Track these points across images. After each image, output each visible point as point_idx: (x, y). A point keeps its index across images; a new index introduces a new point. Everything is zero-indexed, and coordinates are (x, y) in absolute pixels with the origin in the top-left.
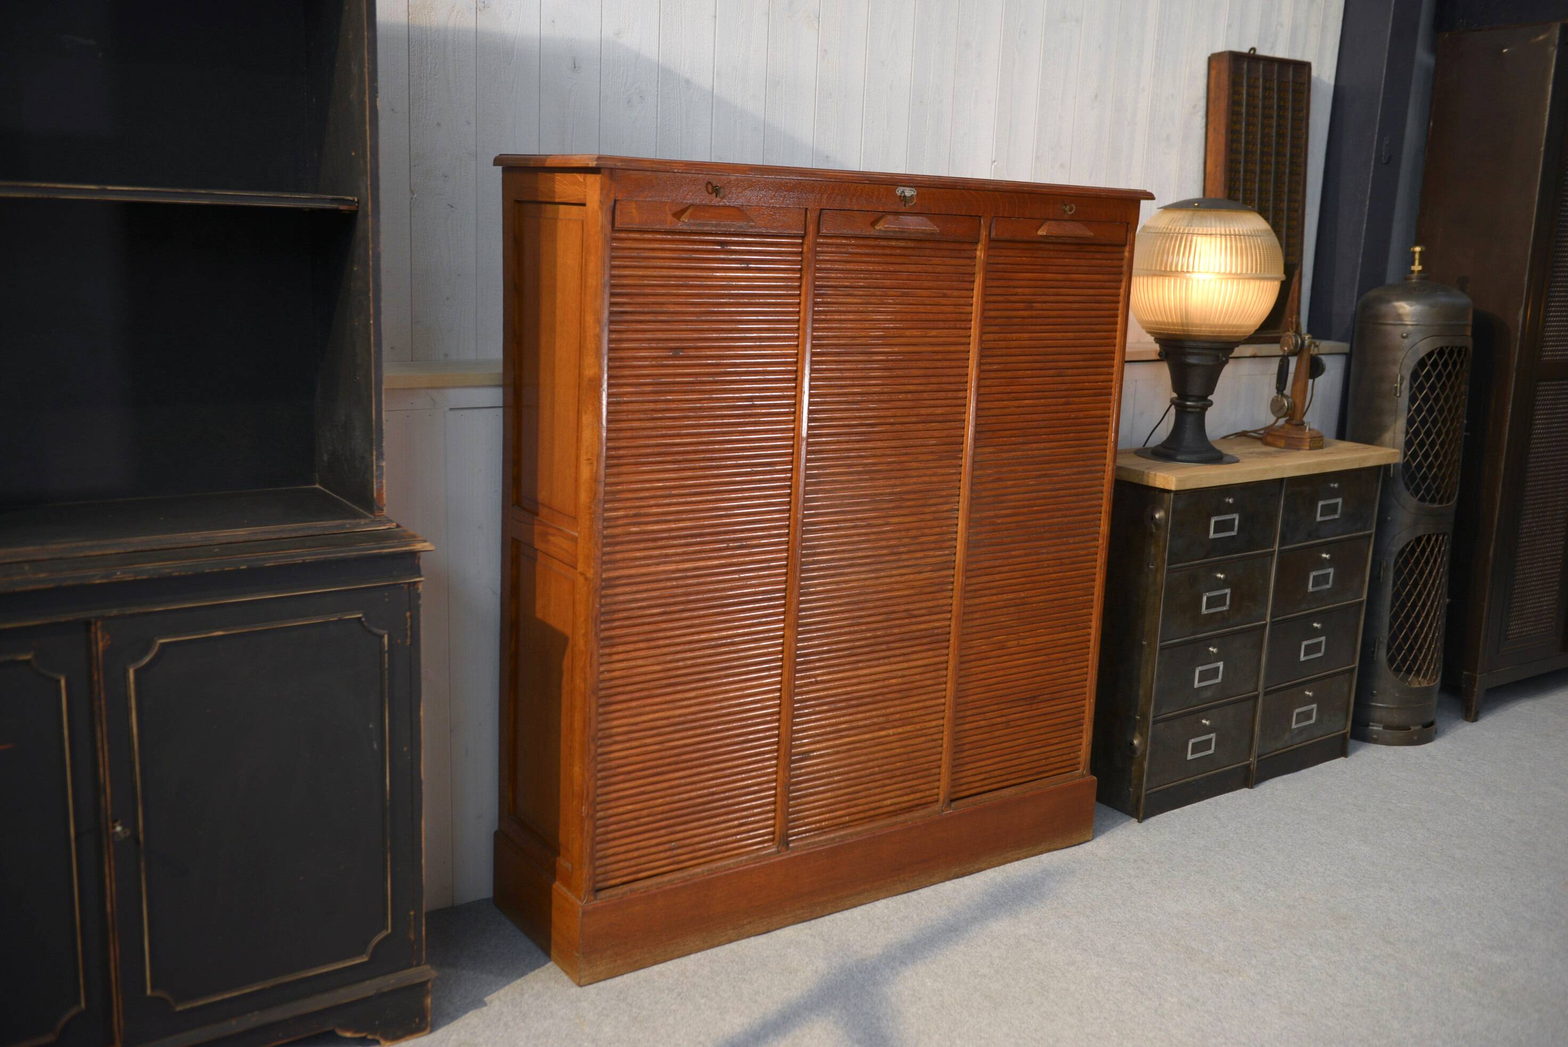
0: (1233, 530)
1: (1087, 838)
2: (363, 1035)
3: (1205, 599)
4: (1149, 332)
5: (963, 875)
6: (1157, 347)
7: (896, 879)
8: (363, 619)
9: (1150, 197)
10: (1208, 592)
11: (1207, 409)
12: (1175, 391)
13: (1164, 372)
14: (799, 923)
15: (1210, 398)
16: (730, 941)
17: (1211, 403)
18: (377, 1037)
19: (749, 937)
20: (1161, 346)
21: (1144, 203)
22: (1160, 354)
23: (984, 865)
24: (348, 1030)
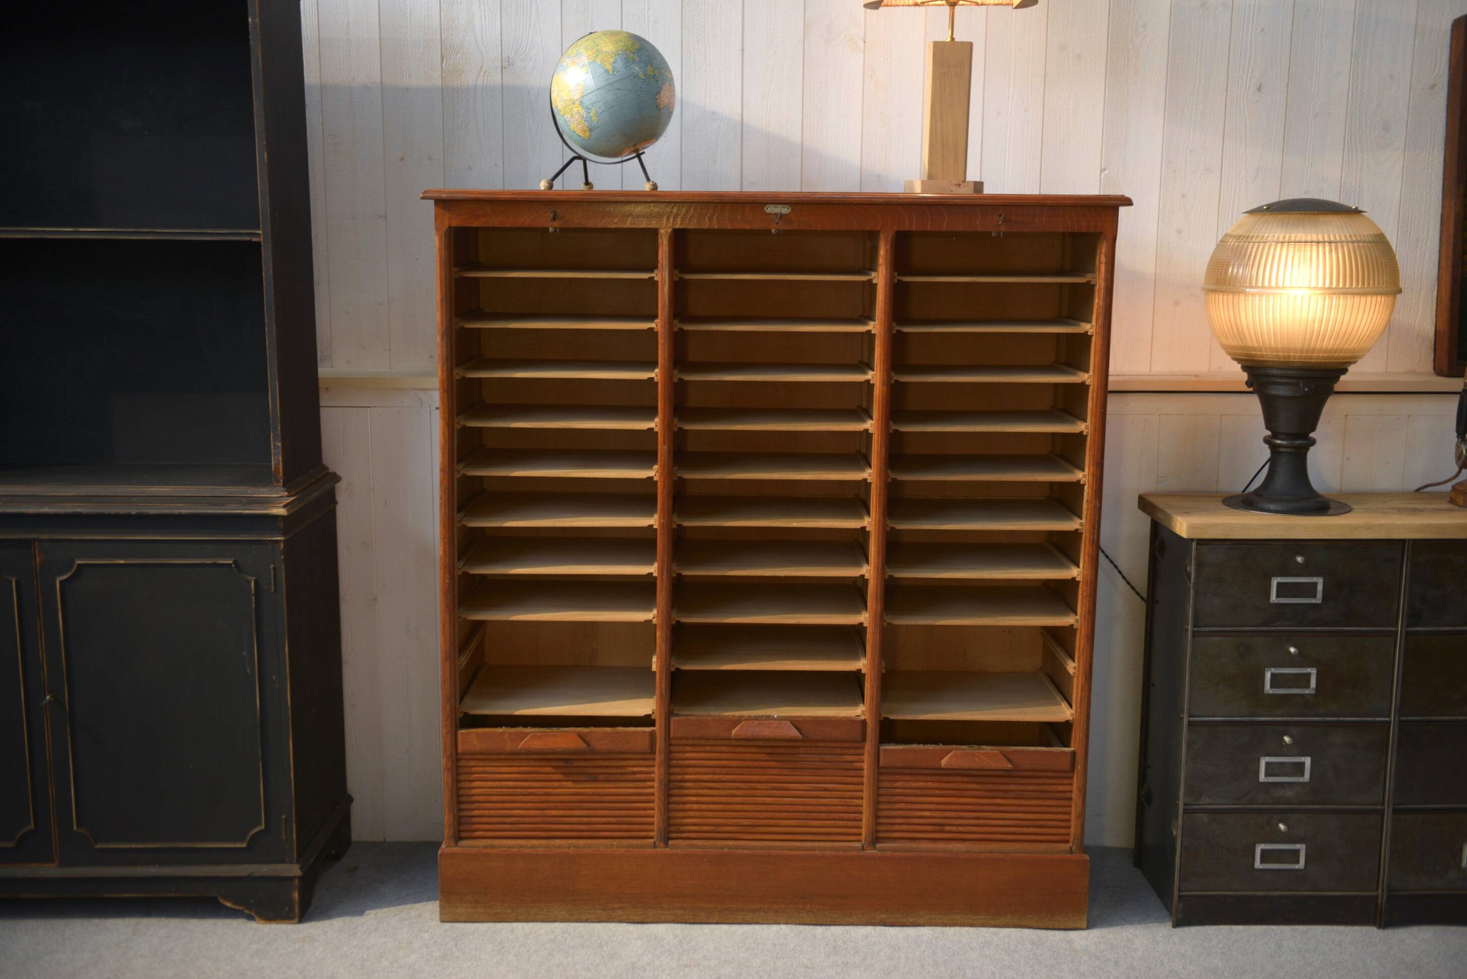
0: (1315, 596)
1: (1078, 925)
2: (241, 908)
3: (1268, 675)
4: (1235, 359)
5: (892, 925)
6: (1244, 376)
7: (800, 907)
8: (233, 566)
9: (1128, 202)
10: (1274, 667)
11: (1308, 449)
12: (1268, 427)
13: (1253, 405)
14: (678, 923)
15: (1312, 435)
16: (600, 921)
17: (1313, 442)
18: (253, 914)
19: (621, 921)
20: (1250, 375)
21: (1122, 210)
22: (1248, 384)
23: (921, 921)
24: (229, 901)
